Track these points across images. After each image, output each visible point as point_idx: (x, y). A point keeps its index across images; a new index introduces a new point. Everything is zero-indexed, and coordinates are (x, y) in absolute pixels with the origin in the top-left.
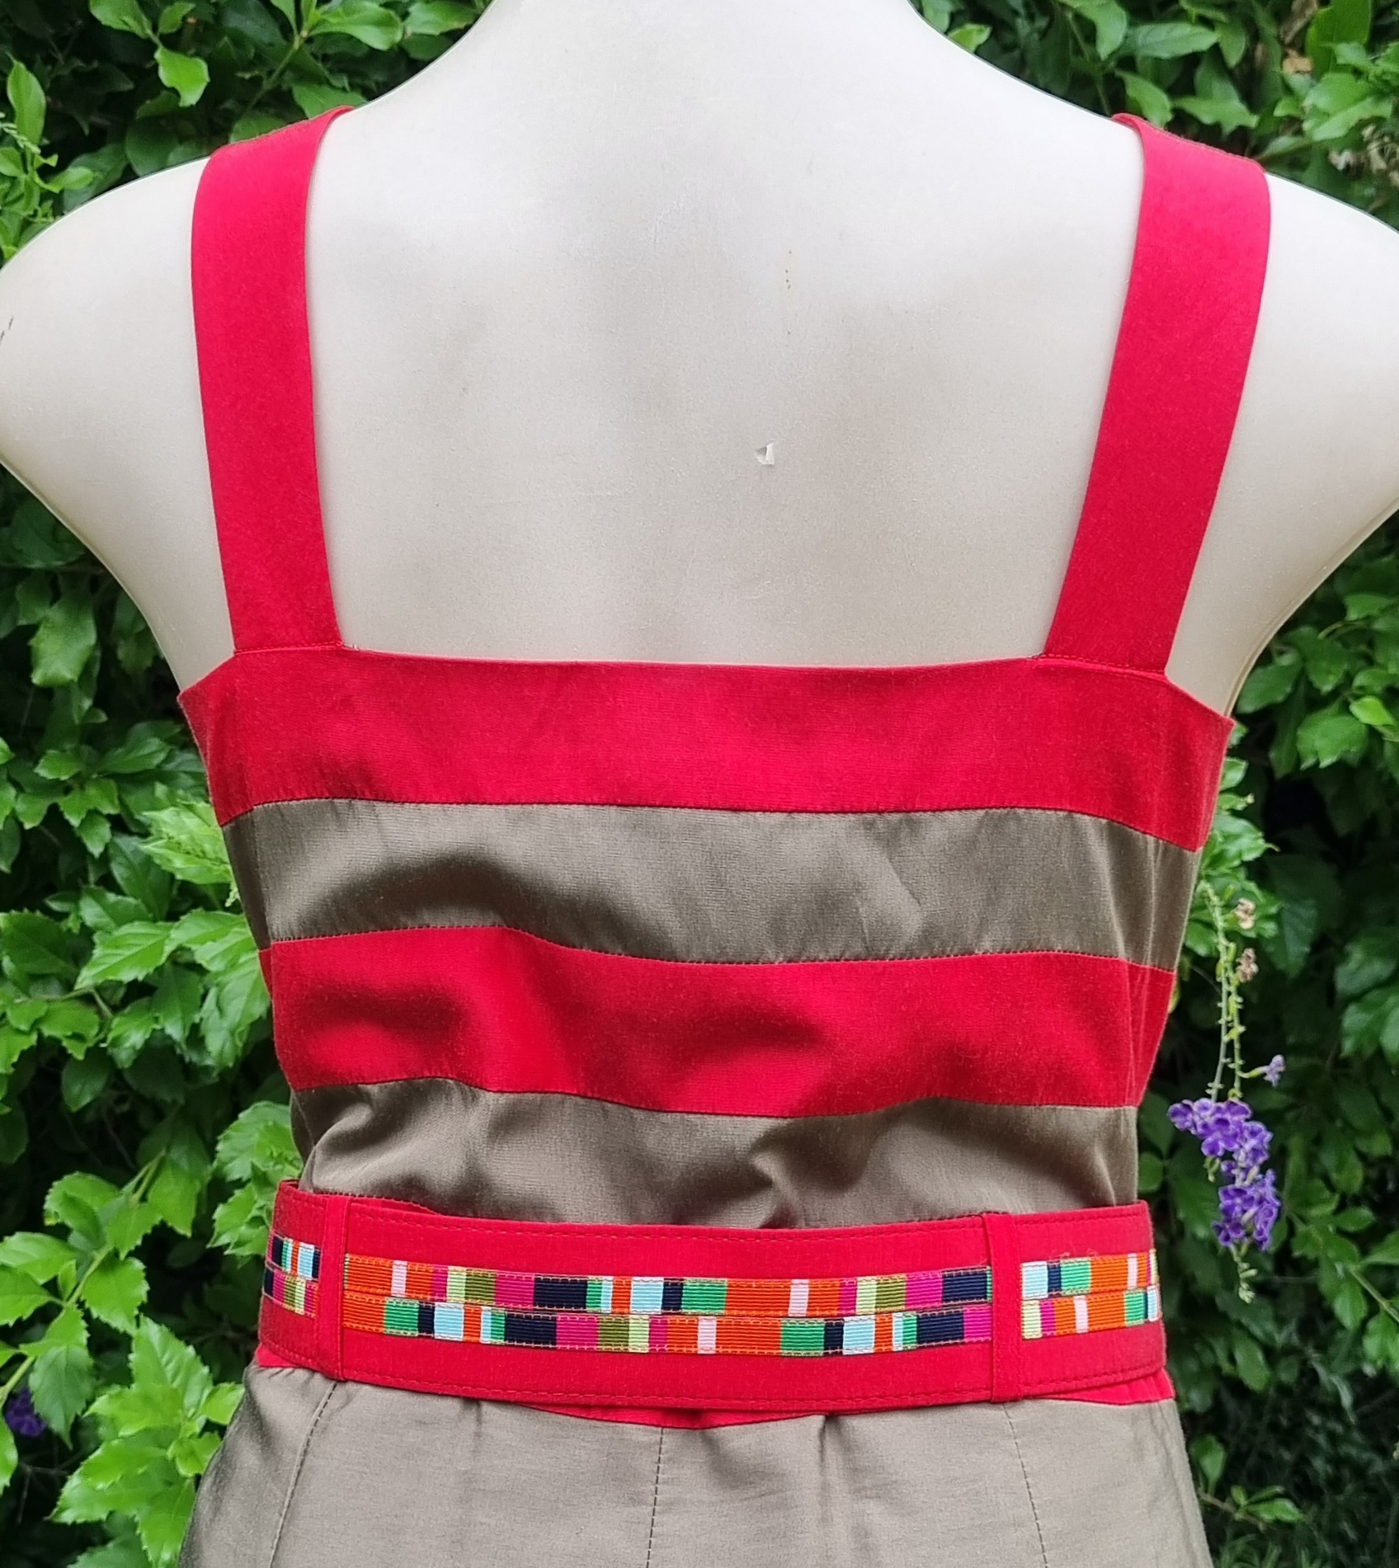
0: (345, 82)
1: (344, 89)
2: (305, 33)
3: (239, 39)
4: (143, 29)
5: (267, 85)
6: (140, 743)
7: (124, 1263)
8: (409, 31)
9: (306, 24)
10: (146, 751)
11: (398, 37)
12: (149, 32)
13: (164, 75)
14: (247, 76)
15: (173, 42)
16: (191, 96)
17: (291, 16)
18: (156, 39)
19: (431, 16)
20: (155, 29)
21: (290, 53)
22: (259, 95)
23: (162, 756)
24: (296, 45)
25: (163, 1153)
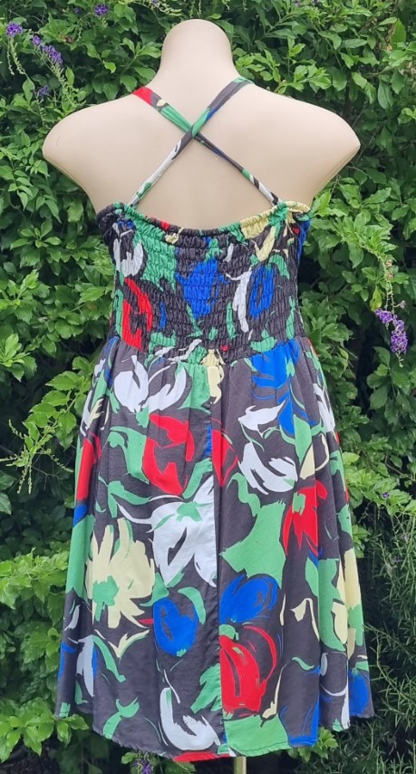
2: (137, 55)
4: (98, 57)
13: (106, 66)
16: (113, 71)
17: (134, 52)
21: (133, 60)
24: (135, 58)
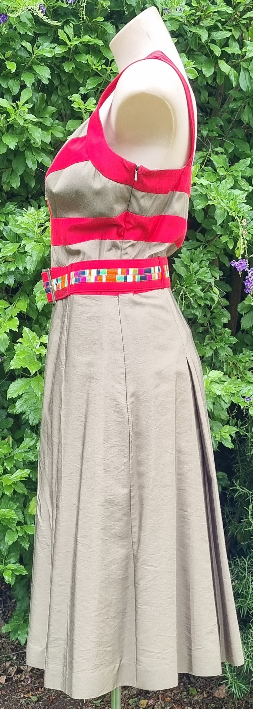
0: (43, 64)
1: (43, 66)
2: (35, 55)
3: (21, 57)
5: (27, 66)
6: (8, 206)
7: (14, 318)
8: (56, 53)
9: (35, 53)
10: (10, 208)
11: (54, 54)
12: (3, 58)
13: (7, 67)
14: (24, 65)
15: (7, 59)
16: (13, 71)
17: (32, 52)
18: (4, 59)
19: (60, 49)
20: (4, 57)
21: (32, 59)
22: (26, 68)
23: (14, 208)
24: (33, 58)
25: (18, 298)
